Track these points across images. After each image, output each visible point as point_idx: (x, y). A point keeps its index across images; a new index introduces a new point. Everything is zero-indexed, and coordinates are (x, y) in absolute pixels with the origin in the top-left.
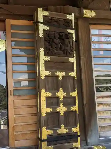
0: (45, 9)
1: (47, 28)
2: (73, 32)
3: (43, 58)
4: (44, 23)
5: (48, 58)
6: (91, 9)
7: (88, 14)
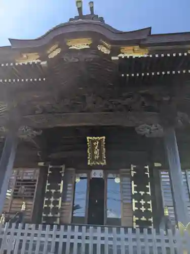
0: (134, 165)
1: (135, 172)
2: (148, 173)
3: (133, 186)
4: (134, 171)
5: (136, 186)
6: (159, 162)
7: (157, 165)
